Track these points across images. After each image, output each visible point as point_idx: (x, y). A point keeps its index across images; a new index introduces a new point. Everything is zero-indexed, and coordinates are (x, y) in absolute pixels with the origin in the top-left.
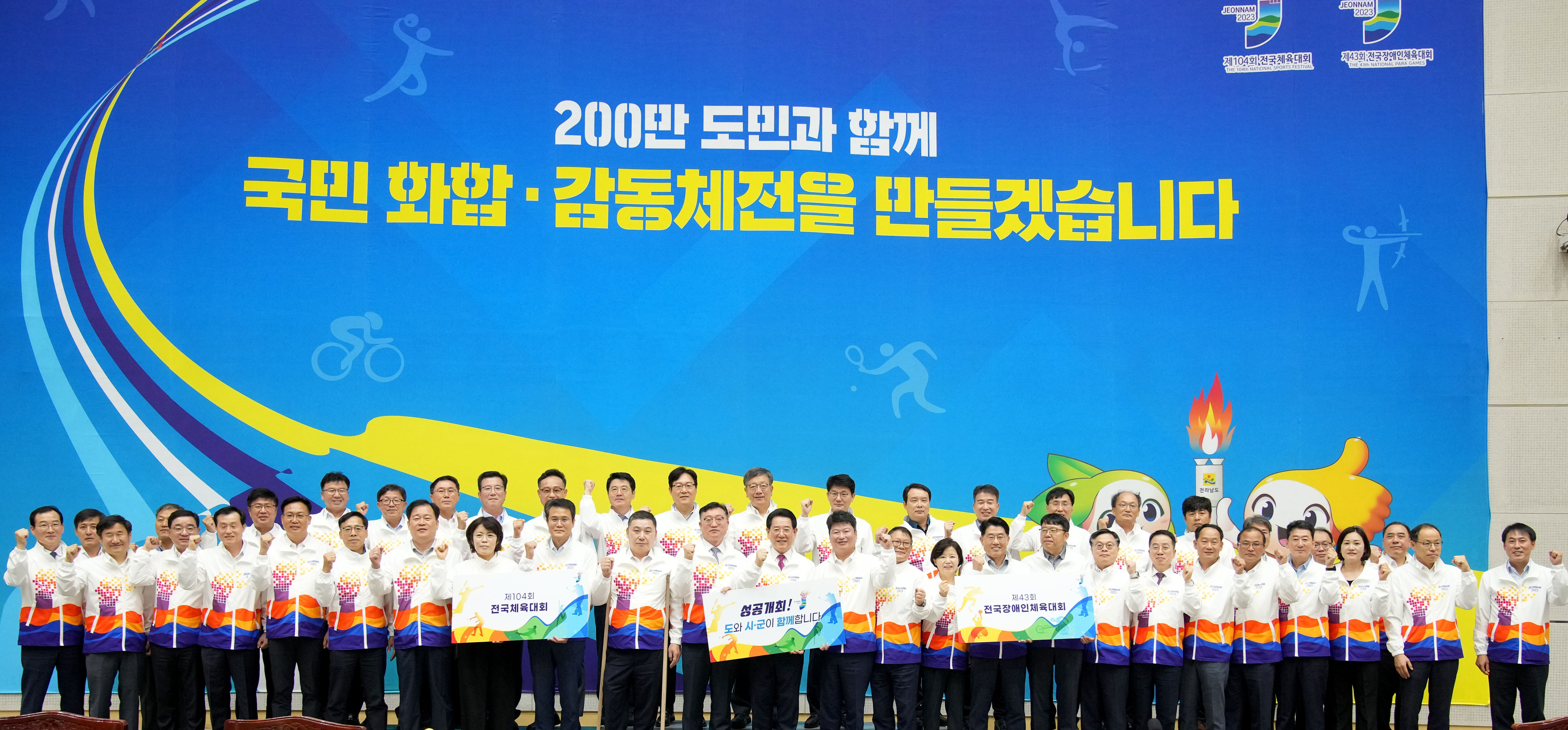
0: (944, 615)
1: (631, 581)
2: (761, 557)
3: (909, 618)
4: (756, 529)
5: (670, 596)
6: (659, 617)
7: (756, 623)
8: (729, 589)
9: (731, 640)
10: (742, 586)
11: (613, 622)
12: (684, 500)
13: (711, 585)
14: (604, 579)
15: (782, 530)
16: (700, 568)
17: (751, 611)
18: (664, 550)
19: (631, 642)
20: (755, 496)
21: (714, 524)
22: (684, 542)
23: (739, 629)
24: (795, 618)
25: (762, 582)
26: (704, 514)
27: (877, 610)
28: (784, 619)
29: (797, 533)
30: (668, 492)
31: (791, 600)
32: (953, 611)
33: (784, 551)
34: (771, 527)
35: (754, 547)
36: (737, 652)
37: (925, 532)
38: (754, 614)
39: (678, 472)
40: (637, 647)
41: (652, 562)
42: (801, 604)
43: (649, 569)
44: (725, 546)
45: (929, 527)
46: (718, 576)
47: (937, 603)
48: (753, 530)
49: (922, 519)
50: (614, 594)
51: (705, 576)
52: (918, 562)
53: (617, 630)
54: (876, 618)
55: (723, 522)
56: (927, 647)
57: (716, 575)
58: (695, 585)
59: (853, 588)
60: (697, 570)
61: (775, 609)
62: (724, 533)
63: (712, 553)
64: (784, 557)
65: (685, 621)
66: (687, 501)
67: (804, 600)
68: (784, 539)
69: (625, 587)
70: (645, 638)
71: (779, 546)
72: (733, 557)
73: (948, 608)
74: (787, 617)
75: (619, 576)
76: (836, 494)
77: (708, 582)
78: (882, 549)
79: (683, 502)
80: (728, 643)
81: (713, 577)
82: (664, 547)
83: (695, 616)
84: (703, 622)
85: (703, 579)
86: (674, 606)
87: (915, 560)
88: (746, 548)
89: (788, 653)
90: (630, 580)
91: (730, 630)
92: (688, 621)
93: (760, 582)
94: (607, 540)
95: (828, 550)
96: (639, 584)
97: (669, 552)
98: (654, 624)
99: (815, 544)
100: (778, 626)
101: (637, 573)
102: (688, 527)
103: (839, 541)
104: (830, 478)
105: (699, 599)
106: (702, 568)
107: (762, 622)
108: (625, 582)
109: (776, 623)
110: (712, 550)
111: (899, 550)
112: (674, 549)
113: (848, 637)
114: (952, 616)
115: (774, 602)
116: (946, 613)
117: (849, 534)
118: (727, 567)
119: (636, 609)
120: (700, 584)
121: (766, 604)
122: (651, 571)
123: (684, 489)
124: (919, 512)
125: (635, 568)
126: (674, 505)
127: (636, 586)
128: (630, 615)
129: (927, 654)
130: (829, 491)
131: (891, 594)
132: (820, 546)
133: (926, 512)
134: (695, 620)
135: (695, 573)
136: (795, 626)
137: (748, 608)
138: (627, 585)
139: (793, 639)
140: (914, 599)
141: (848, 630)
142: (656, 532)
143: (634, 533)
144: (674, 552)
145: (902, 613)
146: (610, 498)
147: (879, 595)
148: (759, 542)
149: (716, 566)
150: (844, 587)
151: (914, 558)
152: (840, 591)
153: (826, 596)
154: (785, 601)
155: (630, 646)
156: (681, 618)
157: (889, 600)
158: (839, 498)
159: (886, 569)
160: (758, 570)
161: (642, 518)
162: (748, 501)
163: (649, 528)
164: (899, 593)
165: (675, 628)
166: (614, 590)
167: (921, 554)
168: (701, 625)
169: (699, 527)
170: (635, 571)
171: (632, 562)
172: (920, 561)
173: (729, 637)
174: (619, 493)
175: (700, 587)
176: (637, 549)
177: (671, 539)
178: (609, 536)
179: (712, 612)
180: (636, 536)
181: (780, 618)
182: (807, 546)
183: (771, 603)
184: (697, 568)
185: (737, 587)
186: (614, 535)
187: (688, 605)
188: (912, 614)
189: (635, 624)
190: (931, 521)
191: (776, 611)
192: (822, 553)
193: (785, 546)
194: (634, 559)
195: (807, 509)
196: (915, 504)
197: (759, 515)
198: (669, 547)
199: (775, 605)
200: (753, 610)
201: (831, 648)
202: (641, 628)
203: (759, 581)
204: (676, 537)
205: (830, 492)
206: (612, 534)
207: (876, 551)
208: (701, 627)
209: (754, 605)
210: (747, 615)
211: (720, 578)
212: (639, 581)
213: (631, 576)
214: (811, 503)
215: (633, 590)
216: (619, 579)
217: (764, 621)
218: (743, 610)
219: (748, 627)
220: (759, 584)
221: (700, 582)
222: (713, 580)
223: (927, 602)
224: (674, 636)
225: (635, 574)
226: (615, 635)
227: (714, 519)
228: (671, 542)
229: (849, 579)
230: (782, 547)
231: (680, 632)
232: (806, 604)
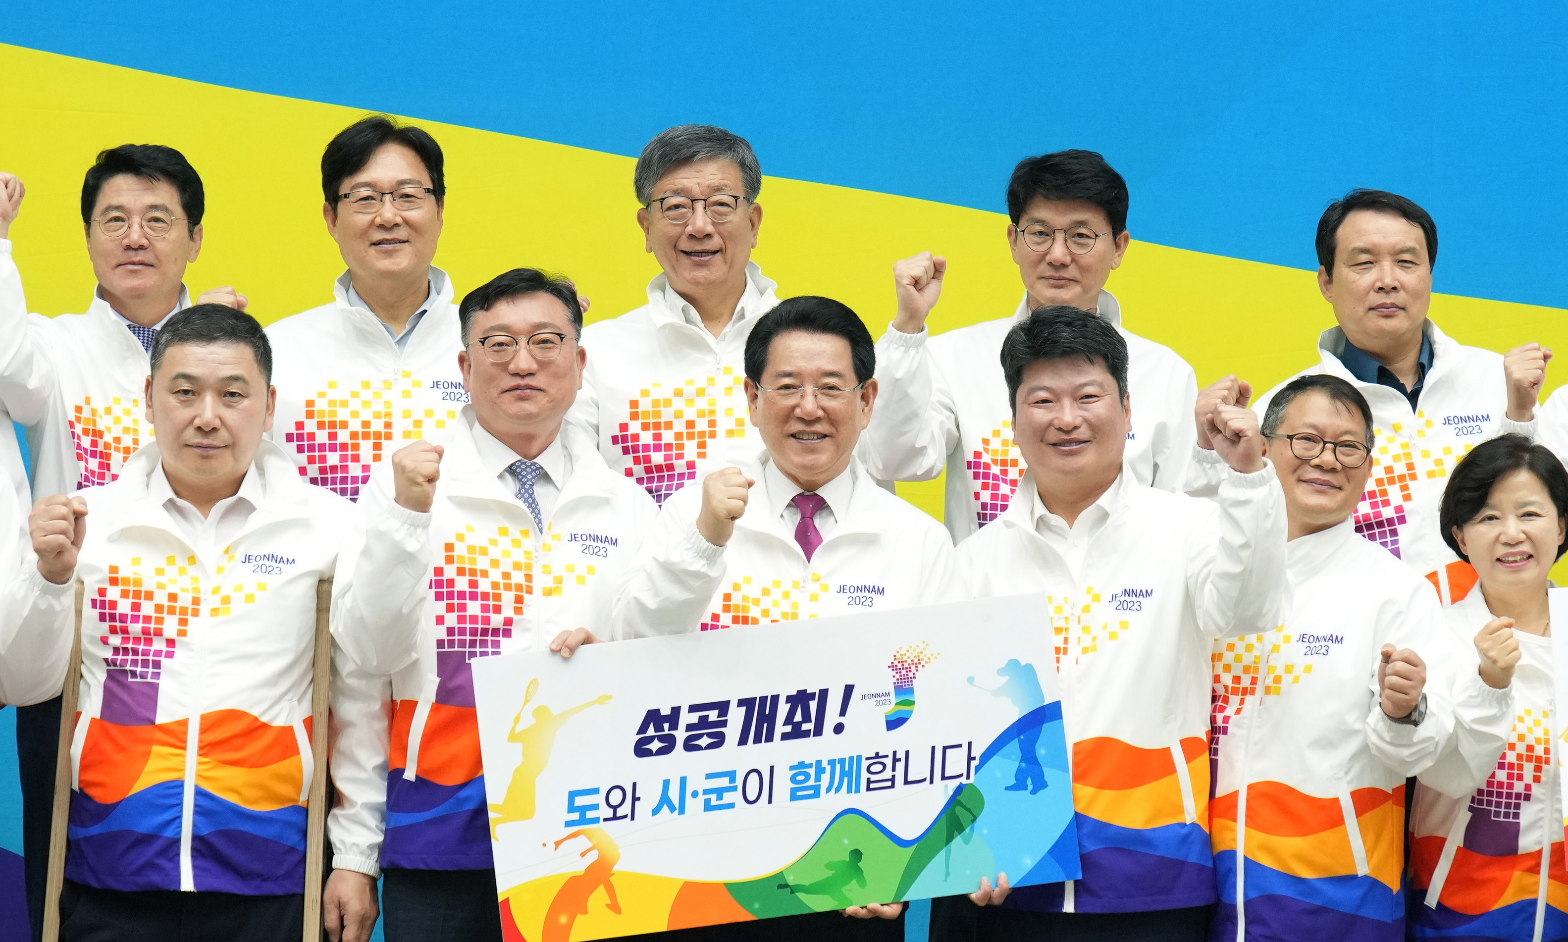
0: (1501, 766)
1: (165, 603)
2: (723, 502)
3: (1356, 768)
4: (688, 390)
5: (334, 669)
6: (283, 757)
7: (698, 782)
8: (588, 640)
9: (593, 857)
10: (645, 629)
11: (91, 776)
12: (389, 254)
13: (508, 622)
14: (44, 592)
15: (809, 389)
16: (460, 550)
17: (681, 735)
18: (303, 471)
19: (161, 861)
20: (685, 245)
21: (523, 359)
22: (389, 437)
23: (625, 810)
24: (865, 764)
25: (726, 609)
26: (482, 319)
27: (1215, 731)
28: (820, 770)
29: (878, 402)
30: (321, 222)
31: (849, 689)
32: (1539, 751)
33: (820, 478)
34: (766, 377)
35: (680, 466)
36: (615, 907)
37: (1413, 397)
38: (690, 746)
39: (360, 140)
40: (187, 884)
41: (254, 521)
42: (890, 707)
43: (240, 554)
44: (569, 457)
45: (1431, 377)
46: (537, 585)
47: (1468, 715)
48: (678, 393)
49: (1399, 342)
50: (93, 658)
51: (484, 586)
52: (1380, 524)
53: (105, 811)
54: (1214, 765)
55: (558, 355)
56: (1432, 900)
57: (529, 578)
58: (440, 620)
59: (1113, 636)
60: (449, 560)
61: (780, 728)
62: (564, 401)
63: (511, 484)
64: (821, 505)
65: (394, 776)
66: (402, 260)
67: (904, 688)
68: (819, 428)
69: (135, 628)
70: (220, 844)
71: (797, 457)
72: (603, 502)
73: (1521, 738)
74: (832, 762)
75: (114, 581)
76: (1047, 233)
77: (498, 610)
78: (1224, 471)
79: (385, 264)
80: (580, 867)
81: (519, 587)
82: (303, 458)
83: (442, 752)
84: (475, 780)
85: (473, 597)
86: (349, 710)
87: (1366, 517)
88: (648, 470)
89: (835, 916)
90: (161, 598)
91: (590, 814)
92: (410, 774)
93: (718, 610)
94: (78, 429)
95: (1013, 474)
96: (196, 613)
97: (324, 482)
98: (261, 786)
99: (955, 447)
100: (794, 797)
101: (191, 570)
102: (407, 375)
103: (1053, 436)
104: (1022, 166)
105: (458, 681)
106: (471, 549)
107: (724, 782)
108: (136, 607)
109: (783, 785)
110: (512, 470)
111: (1315, 475)
112: (345, 469)
113: (1091, 847)
114: (1538, 769)
115: (775, 698)
116: (1511, 757)
117: (1099, 409)
118: (577, 546)
119: (184, 723)
120: (461, 619)
121: (741, 703)
122: (248, 559)
123: (389, 211)
124: (1387, 311)
125: (183, 547)
126: (349, 280)
127: (183, 622)
128: (156, 748)
129: (1429, 933)
130: (1016, 218)
131: (1278, 663)
132: (977, 455)
133: (1414, 309)
134: (441, 769)
135: (439, 571)
136: (864, 800)
137: (666, 718)
138: (147, 619)
139: (857, 855)
140: (1376, 688)
141: (1095, 814)
142: (272, 393)
143: (173, 400)
144: (344, 480)
145: (1326, 743)
146: (95, 253)
147: (1227, 668)
148: (702, 445)
149: (529, 543)
150: (1074, 633)
151: (1364, 508)
152: (1058, 650)
153: (1001, 672)
154: (824, 693)
155: (155, 878)
156: (379, 759)
157: (1268, 690)
158: (1058, 251)
159: (1245, 554)
160: (711, 559)
161: (206, 336)
162: (653, 266)
163: (235, 379)
164: (1313, 659)
165: (353, 804)
166: (92, 640)
167: (1394, 494)
168: (463, 794)
169: (457, 376)
170: (181, 562)
171: (168, 522)
172: (1390, 522)
173: (582, 843)
174: (136, 236)
175: (462, 631)
176: (186, 468)
177: (332, 425)
178: (86, 414)
179: (513, 737)
180: (183, 414)
181: (802, 765)
182: (917, 452)
183: (763, 699)
184: (449, 547)
185: (619, 633)
186: (108, 411)
187: (411, 706)
188: (1365, 749)
189: (178, 785)
190: (1438, 349)
191: (785, 737)
192: (985, 487)
193: (823, 458)
194: (180, 511)
195: (921, 300)
196: (1368, 278)
197: (700, 330)
198: (323, 459)
199: (783, 709)
200: (689, 727)
201: (1017, 894)
202: (204, 802)
203: (716, 605)
204: (355, 414)
205: (1023, 223)
206: (99, 404)
207: (1201, 482)
208: (466, 800)
209: (693, 709)
210: (661, 752)
211: (548, 593)
212: (196, 601)
213: (162, 579)
214: (938, 270)
215: (171, 643)
216: (113, 593)
217: (732, 775)
218: (643, 729)
219: (665, 799)
220: (715, 617)
221: (462, 608)
222: (519, 600)
223: (1432, 705)
224: (350, 839)
225: (182, 571)
226: (95, 830)
227: (523, 341)
228: (333, 436)
229: (1096, 598)
230: (809, 459)
231: (372, 821)
232: (916, 708)
